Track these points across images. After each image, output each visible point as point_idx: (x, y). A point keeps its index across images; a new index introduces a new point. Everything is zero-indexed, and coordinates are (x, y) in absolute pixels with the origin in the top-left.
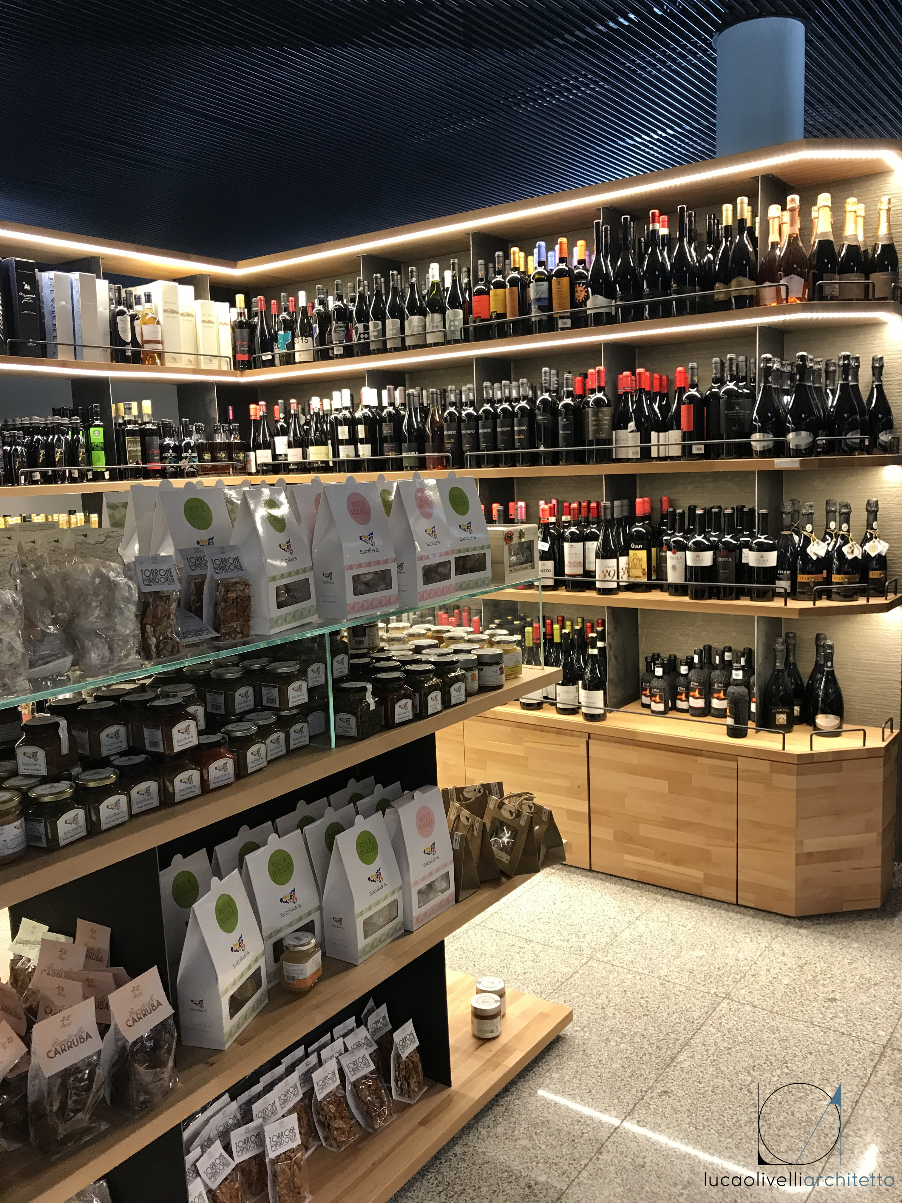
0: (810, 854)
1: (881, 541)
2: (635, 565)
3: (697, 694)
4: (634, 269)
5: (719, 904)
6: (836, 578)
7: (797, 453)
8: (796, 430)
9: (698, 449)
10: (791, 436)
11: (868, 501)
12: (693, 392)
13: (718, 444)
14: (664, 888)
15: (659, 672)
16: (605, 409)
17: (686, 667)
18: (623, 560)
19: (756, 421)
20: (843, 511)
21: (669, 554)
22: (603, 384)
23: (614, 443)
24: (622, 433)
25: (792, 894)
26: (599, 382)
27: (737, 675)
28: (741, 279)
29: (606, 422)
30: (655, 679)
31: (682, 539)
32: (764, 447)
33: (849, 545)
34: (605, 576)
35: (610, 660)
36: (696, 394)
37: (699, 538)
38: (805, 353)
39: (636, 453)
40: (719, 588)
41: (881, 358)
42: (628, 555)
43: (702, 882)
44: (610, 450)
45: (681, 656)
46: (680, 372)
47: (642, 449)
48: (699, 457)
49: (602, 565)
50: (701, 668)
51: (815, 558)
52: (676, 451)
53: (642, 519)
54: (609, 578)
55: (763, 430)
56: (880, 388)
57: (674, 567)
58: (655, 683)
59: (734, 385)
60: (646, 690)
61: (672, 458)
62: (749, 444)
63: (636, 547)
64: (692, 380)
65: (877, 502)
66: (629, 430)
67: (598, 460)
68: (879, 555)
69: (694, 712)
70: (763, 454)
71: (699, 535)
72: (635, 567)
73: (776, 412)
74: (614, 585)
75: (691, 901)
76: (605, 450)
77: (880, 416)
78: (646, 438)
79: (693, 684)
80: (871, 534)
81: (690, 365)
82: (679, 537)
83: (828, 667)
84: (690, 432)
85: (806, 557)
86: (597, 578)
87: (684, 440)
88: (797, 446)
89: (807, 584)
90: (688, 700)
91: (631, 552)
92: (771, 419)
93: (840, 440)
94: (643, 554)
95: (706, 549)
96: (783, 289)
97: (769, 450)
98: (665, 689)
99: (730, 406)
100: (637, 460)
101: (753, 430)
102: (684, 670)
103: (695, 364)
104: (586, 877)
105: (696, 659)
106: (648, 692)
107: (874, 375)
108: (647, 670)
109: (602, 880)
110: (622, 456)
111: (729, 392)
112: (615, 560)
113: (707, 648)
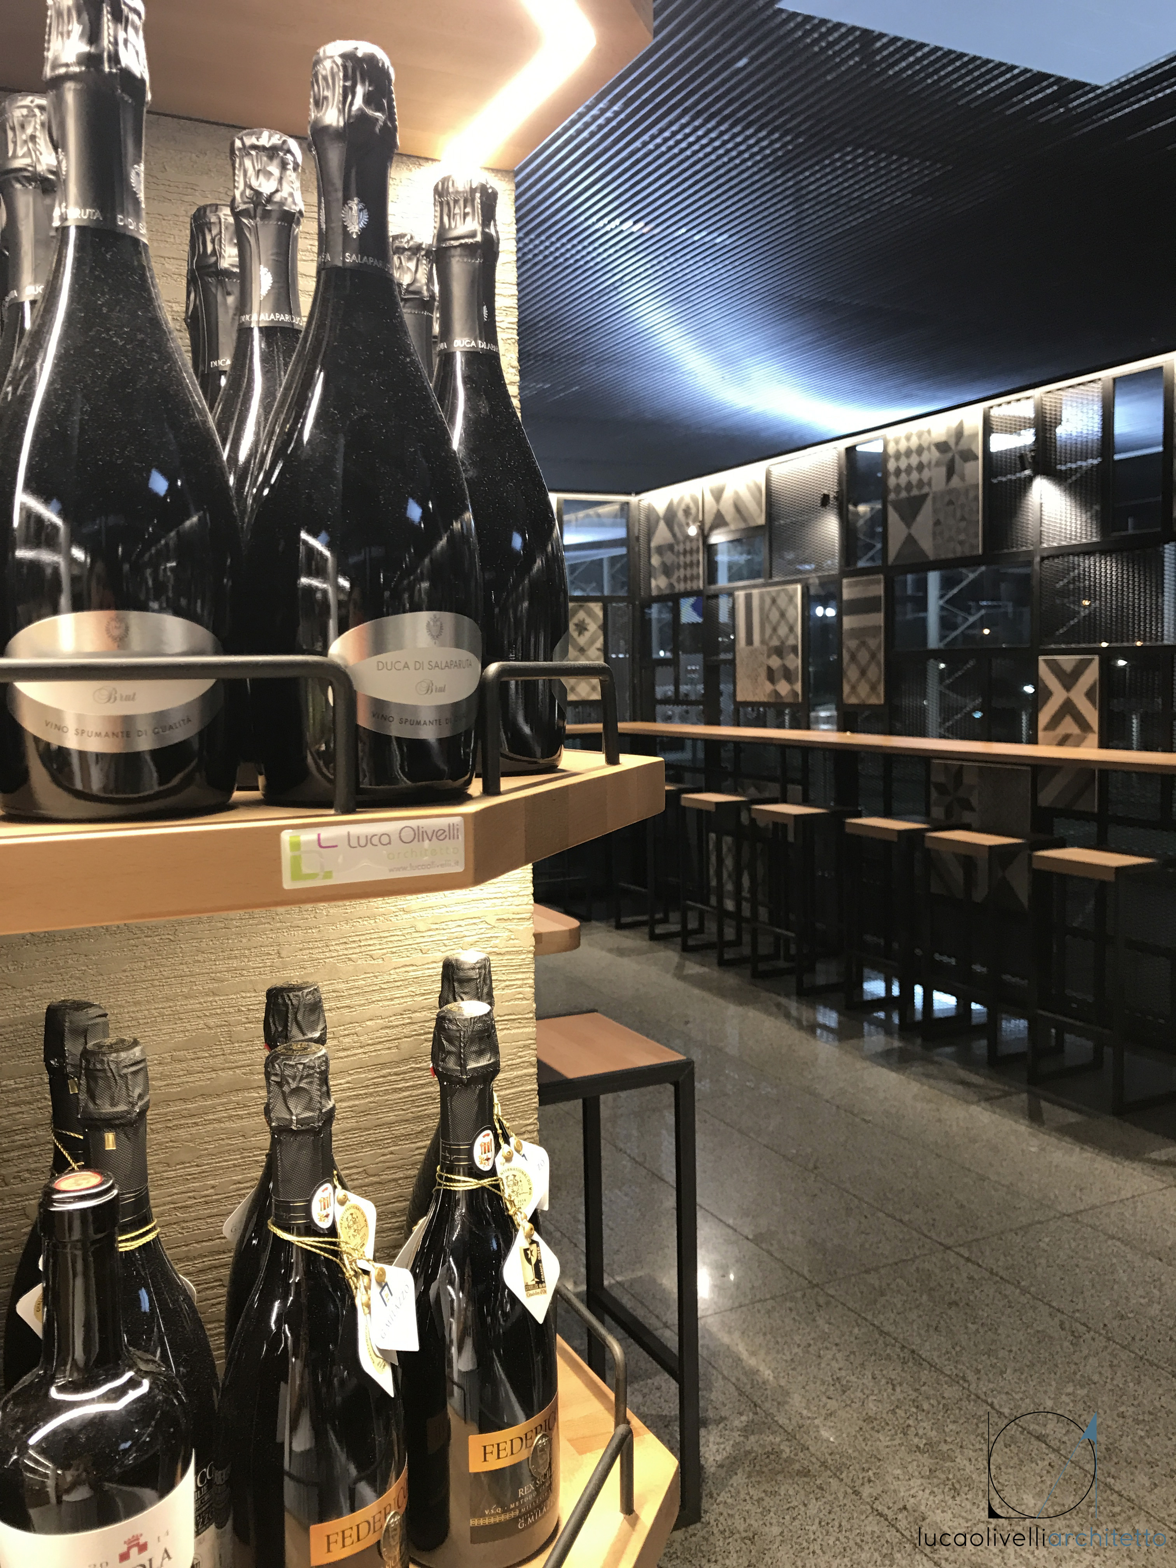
8: (373, 609)
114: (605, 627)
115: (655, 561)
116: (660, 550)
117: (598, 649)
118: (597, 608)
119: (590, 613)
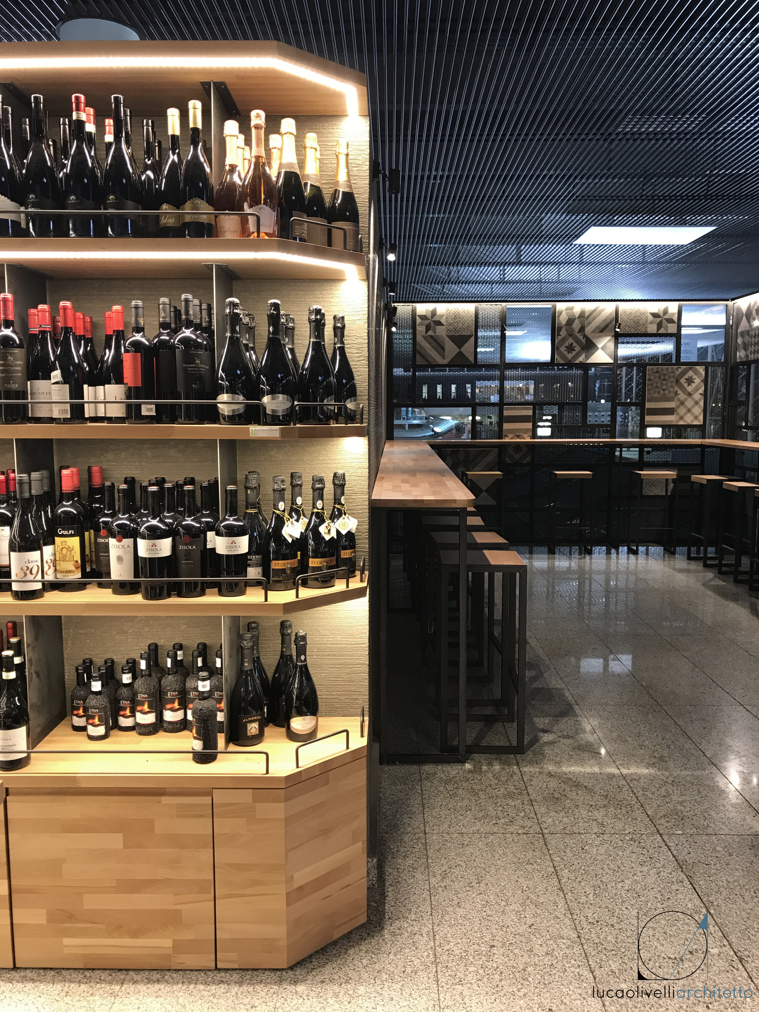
0: (301, 888)
1: (350, 517)
2: (65, 556)
3: (146, 708)
4: (51, 169)
5: (194, 975)
6: (313, 562)
7: (274, 420)
8: (272, 392)
9: (148, 410)
10: (266, 399)
11: (335, 474)
12: (138, 337)
13: (173, 406)
14: (120, 970)
15: (96, 686)
16: (17, 351)
17: (130, 675)
18: (48, 550)
19: (222, 380)
20: (317, 486)
21: (112, 542)
22: (11, 317)
23: (29, 396)
24: (41, 385)
25: (284, 943)
26: (5, 314)
27: (204, 686)
28: (199, 201)
29: (19, 368)
30: (91, 696)
31: (128, 523)
32: (233, 411)
33: (326, 524)
34: (26, 574)
35: (31, 680)
36: (144, 340)
37: (155, 522)
38: (279, 302)
39: (65, 411)
40: (180, 583)
41: (343, 318)
42: (53, 543)
43: (170, 952)
44: (25, 406)
45: (120, 659)
46: (117, 312)
47: (72, 406)
48: (150, 419)
49: (19, 560)
50: (150, 675)
51: (290, 540)
52: (117, 411)
53: (70, 496)
54: (31, 577)
55: (232, 390)
56: (342, 350)
57: (120, 559)
58: (92, 701)
59: (191, 333)
60: (78, 709)
61: (110, 420)
62: (215, 407)
63: (65, 533)
64: (137, 322)
65: (344, 475)
66: (53, 381)
67: (9, 418)
68: (349, 533)
69: (143, 730)
70: (233, 419)
71: (154, 518)
72: (64, 559)
73: (245, 369)
74: (39, 586)
75: (158, 981)
76: (17, 405)
77: (344, 381)
78: (77, 393)
79: (140, 697)
80: (339, 510)
81: (133, 303)
82: (123, 519)
83: (302, 661)
84: (137, 388)
85: (280, 539)
86: (13, 577)
87: (128, 397)
88: (273, 411)
89: (284, 571)
90: (133, 715)
91: (57, 539)
92: (240, 377)
93: (315, 407)
94: (75, 542)
95: (162, 535)
96: (251, 220)
97: (240, 416)
98: (105, 707)
99: (189, 358)
100: (65, 421)
101: (219, 390)
102: (126, 678)
103: (140, 303)
104: (10, 981)
105: (143, 665)
106: (81, 712)
107: (335, 335)
108: (78, 684)
109: (33, 980)
110: (42, 412)
111: (185, 341)
112: (38, 552)
113: (152, 647)
114: (705, 381)
115: (740, 341)
116: (742, 334)
117: (701, 394)
118: (701, 370)
119: (696, 372)
